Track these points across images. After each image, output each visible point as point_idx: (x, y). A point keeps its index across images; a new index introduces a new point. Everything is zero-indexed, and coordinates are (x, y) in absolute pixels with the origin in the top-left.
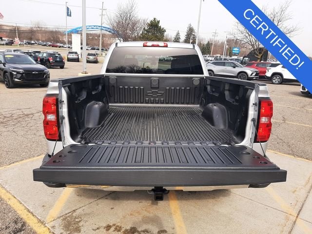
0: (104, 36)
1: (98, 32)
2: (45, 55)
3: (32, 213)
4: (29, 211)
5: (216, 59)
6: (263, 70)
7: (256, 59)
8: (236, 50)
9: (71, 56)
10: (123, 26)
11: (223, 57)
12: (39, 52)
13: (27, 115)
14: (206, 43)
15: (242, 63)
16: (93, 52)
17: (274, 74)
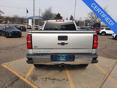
0: (40, 20)
1: (38, 18)
2: (19, 27)
3: (21, 75)
4: (19, 74)
5: (81, 27)
6: (98, 31)
7: (96, 27)
8: (88, 24)
9: (28, 27)
10: (47, 16)
11: (84, 27)
12: (17, 26)
13: (15, 47)
14: (77, 22)
15: (91, 28)
16: (36, 25)
17: (103, 32)
